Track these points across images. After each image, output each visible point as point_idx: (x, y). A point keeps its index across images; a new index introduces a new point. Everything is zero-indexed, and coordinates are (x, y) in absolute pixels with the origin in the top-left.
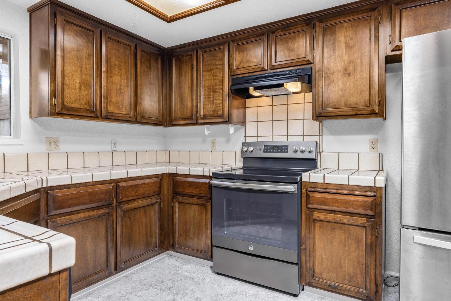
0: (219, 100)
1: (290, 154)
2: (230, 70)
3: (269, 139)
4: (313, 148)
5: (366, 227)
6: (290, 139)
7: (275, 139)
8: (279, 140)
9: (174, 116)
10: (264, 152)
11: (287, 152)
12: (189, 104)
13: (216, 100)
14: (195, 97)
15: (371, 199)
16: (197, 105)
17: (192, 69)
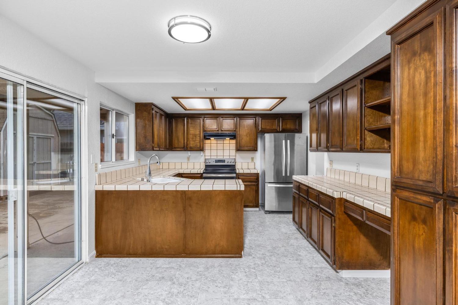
0: (198, 141)
2: (203, 129)
3: (216, 157)
4: (234, 161)
5: (255, 185)
6: (224, 157)
7: (218, 157)
8: (220, 158)
9: (174, 146)
10: (215, 162)
11: (225, 162)
12: (182, 141)
13: (197, 141)
14: (186, 138)
15: (256, 177)
16: (187, 143)
17: (184, 126)
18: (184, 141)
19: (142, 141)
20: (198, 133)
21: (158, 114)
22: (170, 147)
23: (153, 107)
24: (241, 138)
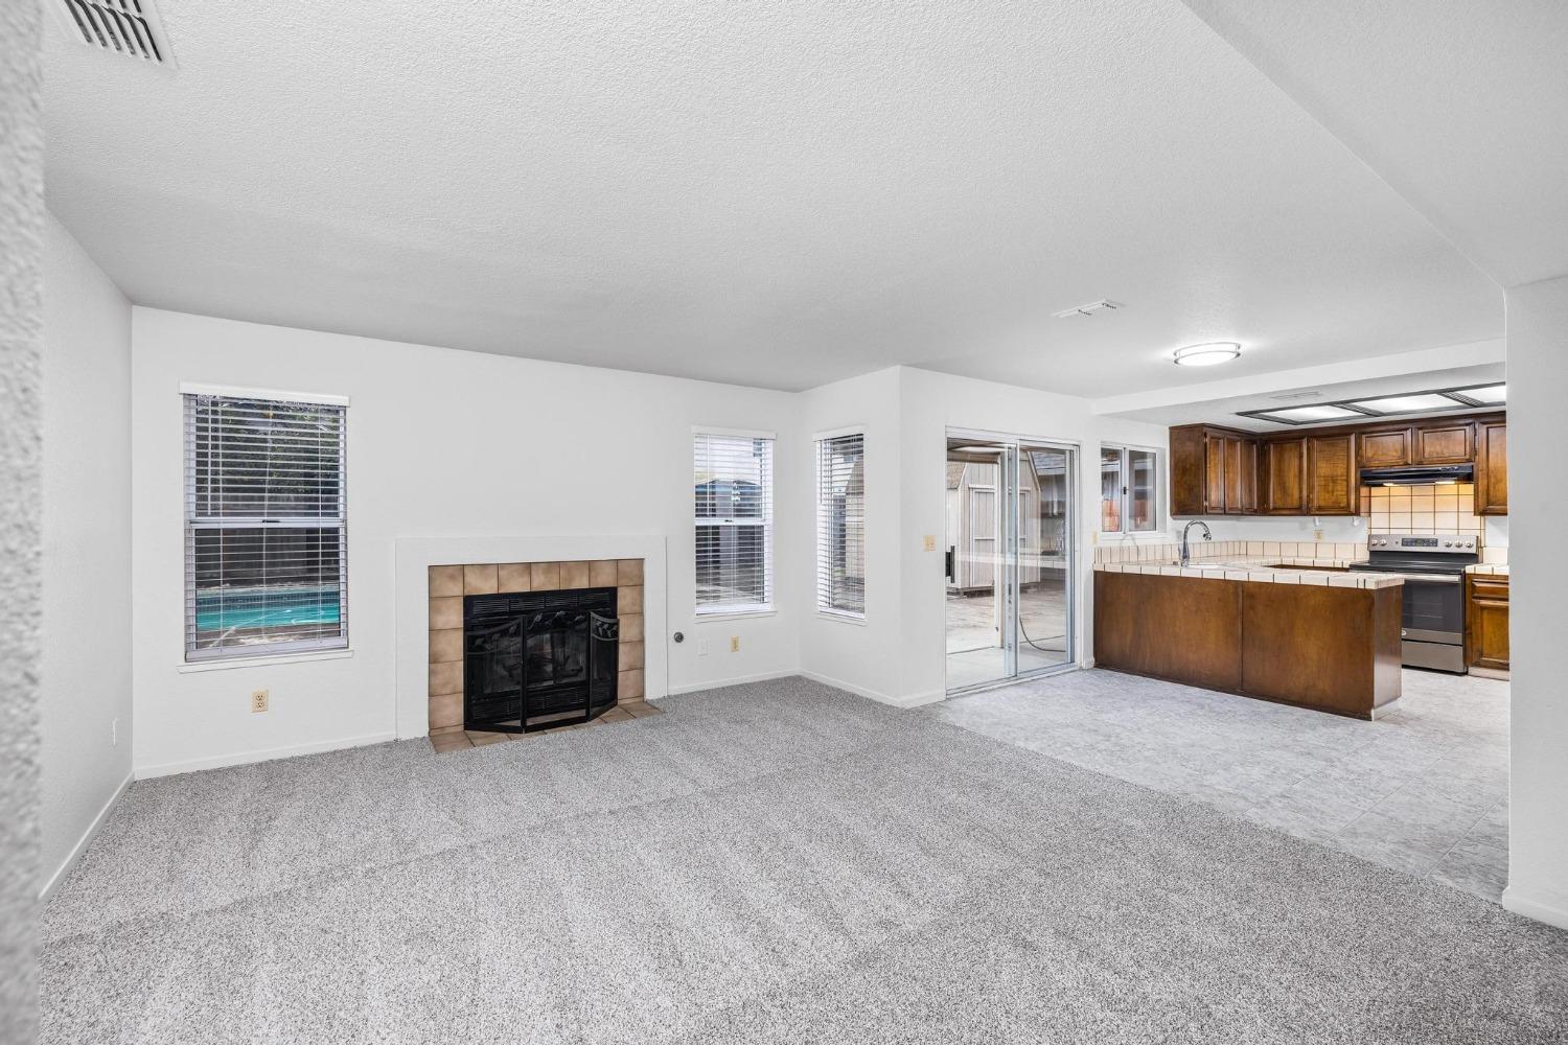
0: (1341, 491)
1: (1441, 548)
2: (1357, 462)
3: (1406, 532)
4: (1474, 542)
6: (1439, 532)
7: (1415, 532)
8: (1422, 534)
9: (1271, 505)
10: (1403, 545)
11: (1436, 547)
12: (1296, 494)
13: (1338, 491)
14: (1305, 487)
16: (1308, 496)
17: (1301, 457)
18: (1301, 492)
19: (1182, 496)
20: (1341, 470)
21: (1221, 441)
22: (1262, 507)
23: (1205, 429)
24: (1493, 480)
